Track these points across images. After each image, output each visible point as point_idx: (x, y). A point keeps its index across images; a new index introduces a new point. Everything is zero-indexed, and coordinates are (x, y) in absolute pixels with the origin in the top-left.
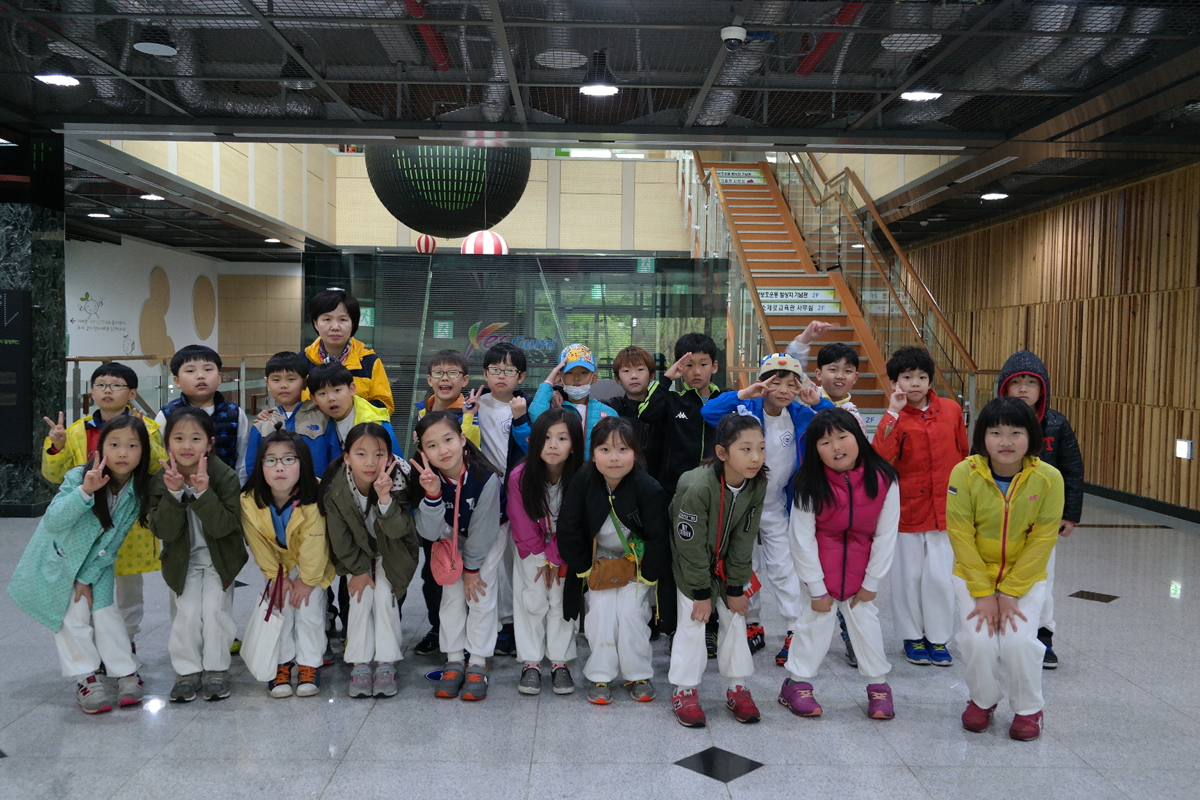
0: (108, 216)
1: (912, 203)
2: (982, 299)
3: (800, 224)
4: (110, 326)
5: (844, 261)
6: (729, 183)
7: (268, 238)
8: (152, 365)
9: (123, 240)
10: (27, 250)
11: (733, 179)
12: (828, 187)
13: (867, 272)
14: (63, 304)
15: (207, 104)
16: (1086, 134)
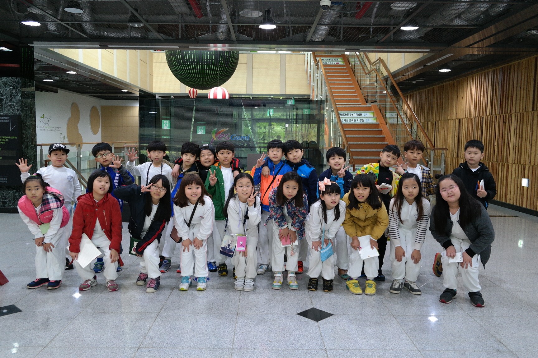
0: (52, 81)
1: (410, 73)
2: (440, 116)
3: (359, 83)
4: (54, 129)
5: (378, 99)
6: (328, 64)
7: (123, 90)
8: (73, 146)
9: (59, 91)
10: (19, 97)
11: (330, 62)
12: (372, 66)
13: (388, 104)
14: (35, 121)
15: (96, 33)
16: (486, 43)
